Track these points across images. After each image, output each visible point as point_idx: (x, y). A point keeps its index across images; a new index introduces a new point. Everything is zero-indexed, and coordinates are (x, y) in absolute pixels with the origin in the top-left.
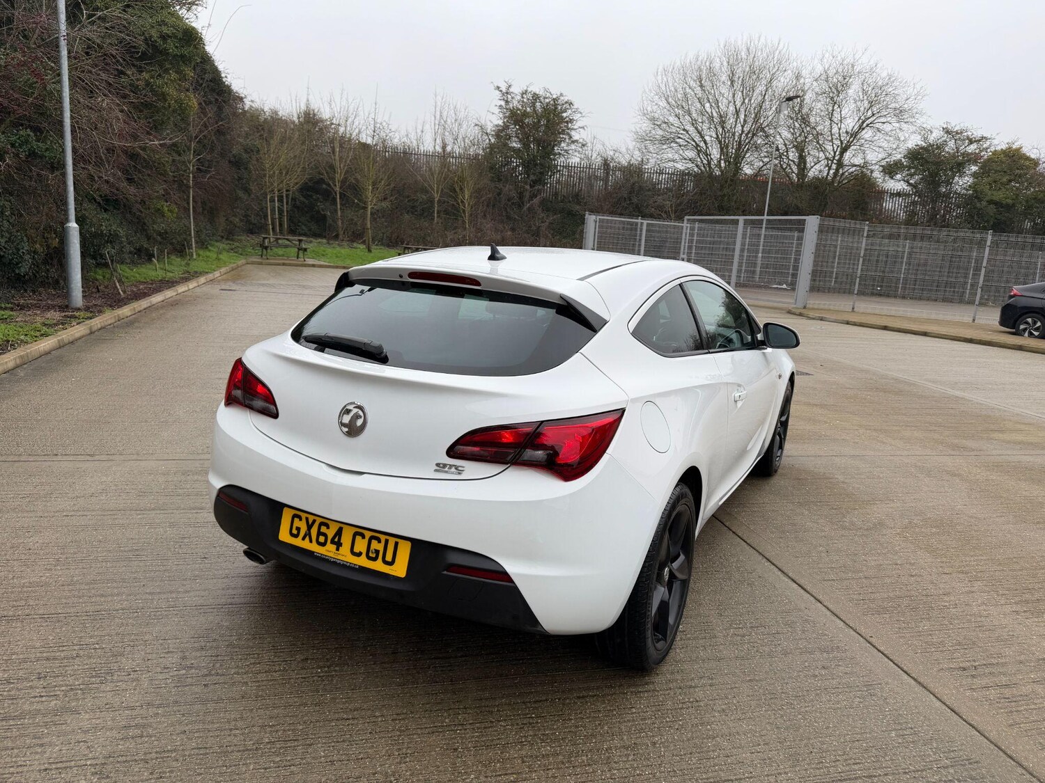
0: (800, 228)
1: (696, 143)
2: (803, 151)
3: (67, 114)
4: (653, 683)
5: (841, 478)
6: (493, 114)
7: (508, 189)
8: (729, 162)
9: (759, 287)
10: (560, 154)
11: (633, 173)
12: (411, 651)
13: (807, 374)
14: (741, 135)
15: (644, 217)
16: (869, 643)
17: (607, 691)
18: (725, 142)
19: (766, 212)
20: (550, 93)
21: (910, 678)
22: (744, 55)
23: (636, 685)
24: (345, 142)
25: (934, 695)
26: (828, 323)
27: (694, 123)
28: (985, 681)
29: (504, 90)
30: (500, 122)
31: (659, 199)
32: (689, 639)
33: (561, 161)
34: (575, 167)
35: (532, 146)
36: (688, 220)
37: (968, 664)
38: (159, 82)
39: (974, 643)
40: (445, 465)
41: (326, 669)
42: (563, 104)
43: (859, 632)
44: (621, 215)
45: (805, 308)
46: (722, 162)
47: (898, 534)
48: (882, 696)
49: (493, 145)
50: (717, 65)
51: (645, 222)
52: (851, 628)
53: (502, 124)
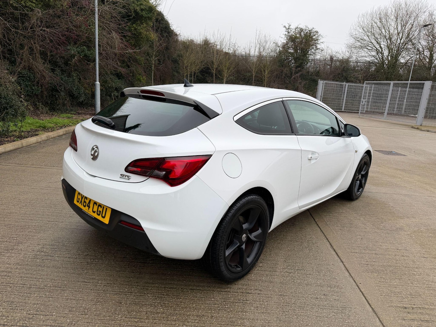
0: (421, 87)
1: (376, 48)
2: (432, 51)
3: (97, 40)
4: (231, 288)
5: (391, 204)
6: (282, 38)
7: (286, 70)
8: (393, 57)
9: (404, 116)
10: (311, 54)
11: (345, 62)
12: (132, 258)
13: (404, 155)
14: (400, 43)
15: (348, 81)
16: (358, 286)
17: (206, 288)
18: (391, 47)
19: (410, 79)
20: (308, 28)
21: (370, 308)
22: (403, 6)
23: (222, 288)
24: (219, 52)
25: (379, 319)
26: (431, 133)
27: (376, 39)
28: (415, 316)
29: (287, 27)
30: (285, 42)
31: (356, 74)
32: (262, 270)
33: (311, 57)
34: (318, 60)
35: (299, 51)
36: (366, 83)
37: (409, 306)
38: (139, 28)
39: (420, 295)
40: (124, 175)
41: (92, 260)
42: (314, 33)
43: (355, 280)
44: (337, 81)
45: (421, 125)
46: (389, 57)
47: (408, 235)
48: (348, 314)
49: (281, 51)
50: (389, 12)
51: (347, 84)
52: (352, 277)
53: (286, 42)
